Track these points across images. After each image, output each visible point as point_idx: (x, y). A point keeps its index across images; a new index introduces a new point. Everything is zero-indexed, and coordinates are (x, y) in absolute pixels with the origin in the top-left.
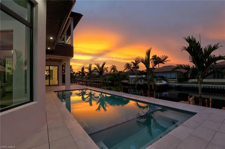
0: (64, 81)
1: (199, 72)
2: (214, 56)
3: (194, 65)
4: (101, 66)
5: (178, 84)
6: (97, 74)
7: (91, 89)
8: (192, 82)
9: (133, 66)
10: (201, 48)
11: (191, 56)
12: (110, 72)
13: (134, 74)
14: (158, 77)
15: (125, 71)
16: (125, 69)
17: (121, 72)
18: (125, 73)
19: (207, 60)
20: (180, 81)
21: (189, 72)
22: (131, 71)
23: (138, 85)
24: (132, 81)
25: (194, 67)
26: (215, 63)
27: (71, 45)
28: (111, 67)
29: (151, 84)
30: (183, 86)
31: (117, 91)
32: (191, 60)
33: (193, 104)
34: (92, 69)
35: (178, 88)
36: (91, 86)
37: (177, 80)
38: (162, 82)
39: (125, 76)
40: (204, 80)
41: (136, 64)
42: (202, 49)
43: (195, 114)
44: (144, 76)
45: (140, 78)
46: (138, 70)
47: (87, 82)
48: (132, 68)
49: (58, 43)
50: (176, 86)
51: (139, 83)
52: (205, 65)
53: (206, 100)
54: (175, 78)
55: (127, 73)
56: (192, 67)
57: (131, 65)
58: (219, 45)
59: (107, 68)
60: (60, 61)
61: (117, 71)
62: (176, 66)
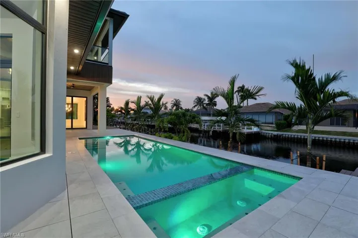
0: (95, 122)
1: (309, 115)
2: (333, 90)
3: (303, 104)
4: (157, 100)
5: (276, 133)
6: (150, 112)
7: (140, 136)
8: (298, 130)
9: (206, 101)
10: (314, 76)
11: (297, 89)
12: (170, 109)
13: (209, 115)
14: (246, 121)
15: (195, 109)
16: (194, 107)
17: (188, 110)
18: (195, 112)
19: (322, 96)
20: (279, 127)
21: (294, 113)
22: (204, 110)
23: (214, 132)
24: (204, 125)
25: (303, 107)
26: (334, 101)
27: (108, 64)
28: (173, 102)
29: (234, 131)
30: (284, 136)
31: (180, 141)
32: (297, 96)
33: (297, 164)
34: (143, 103)
35: (276, 139)
36: (140, 132)
37: (274, 125)
38: (251, 129)
39: (194, 118)
40: (317, 128)
41: (212, 99)
42: (314, 78)
43: (301, 178)
44: (224, 118)
45: (218, 122)
46: (215, 107)
47: (133, 126)
48: (205, 105)
49: (87, 60)
50: (273, 136)
51: (216, 129)
52: (318, 104)
53: (318, 158)
54: (272, 123)
55: (197, 112)
56: (299, 106)
57: (204, 100)
58: (342, 75)
59: (166, 103)
60: (90, 89)
61: (181, 108)
62: (275, 104)
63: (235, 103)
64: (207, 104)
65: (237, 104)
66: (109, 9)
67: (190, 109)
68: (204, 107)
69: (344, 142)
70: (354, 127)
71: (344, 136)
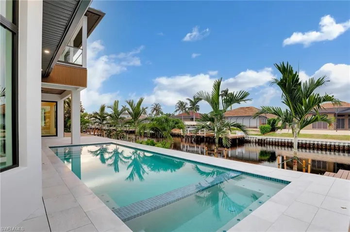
1: (294, 119)
2: (318, 95)
3: (289, 109)
4: (136, 105)
5: (260, 137)
6: (128, 117)
7: (118, 143)
8: (283, 134)
9: (189, 106)
10: (299, 82)
11: (284, 94)
12: (149, 114)
13: (192, 119)
14: (231, 126)
15: (177, 114)
16: (176, 111)
17: (170, 115)
18: (177, 116)
19: (307, 100)
20: (264, 131)
21: (280, 118)
22: (187, 115)
23: (198, 137)
24: (187, 131)
25: (288, 112)
26: (319, 107)
27: (82, 66)
28: (153, 107)
29: (220, 136)
30: (268, 140)
31: (163, 147)
32: (283, 101)
34: (120, 108)
35: (260, 143)
36: (118, 139)
37: (259, 130)
38: (236, 134)
39: (177, 123)
40: (303, 132)
41: (194, 103)
42: (300, 84)
43: (288, 183)
44: (208, 123)
45: (203, 127)
46: (198, 112)
47: (110, 132)
48: (187, 109)
49: (59, 61)
50: (257, 140)
51: (200, 134)
52: (304, 109)
53: (304, 161)
54: (256, 128)
55: (179, 116)
56: (285, 111)
57: (186, 104)
58: (325, 79)
59: (147, 108)
60: (61, 93)
61: (162, 113)
62: (261, 109)
63: (221, 107)
64: (189, 109)
65: (222, 109)
66: (88, 8)
67: (171, 113)
68: (186, 112)
69: (326, 145)
70: (335, 129)
71: (325, 139)
